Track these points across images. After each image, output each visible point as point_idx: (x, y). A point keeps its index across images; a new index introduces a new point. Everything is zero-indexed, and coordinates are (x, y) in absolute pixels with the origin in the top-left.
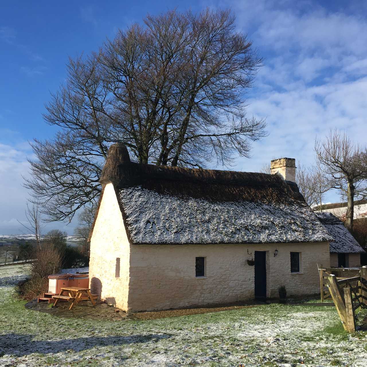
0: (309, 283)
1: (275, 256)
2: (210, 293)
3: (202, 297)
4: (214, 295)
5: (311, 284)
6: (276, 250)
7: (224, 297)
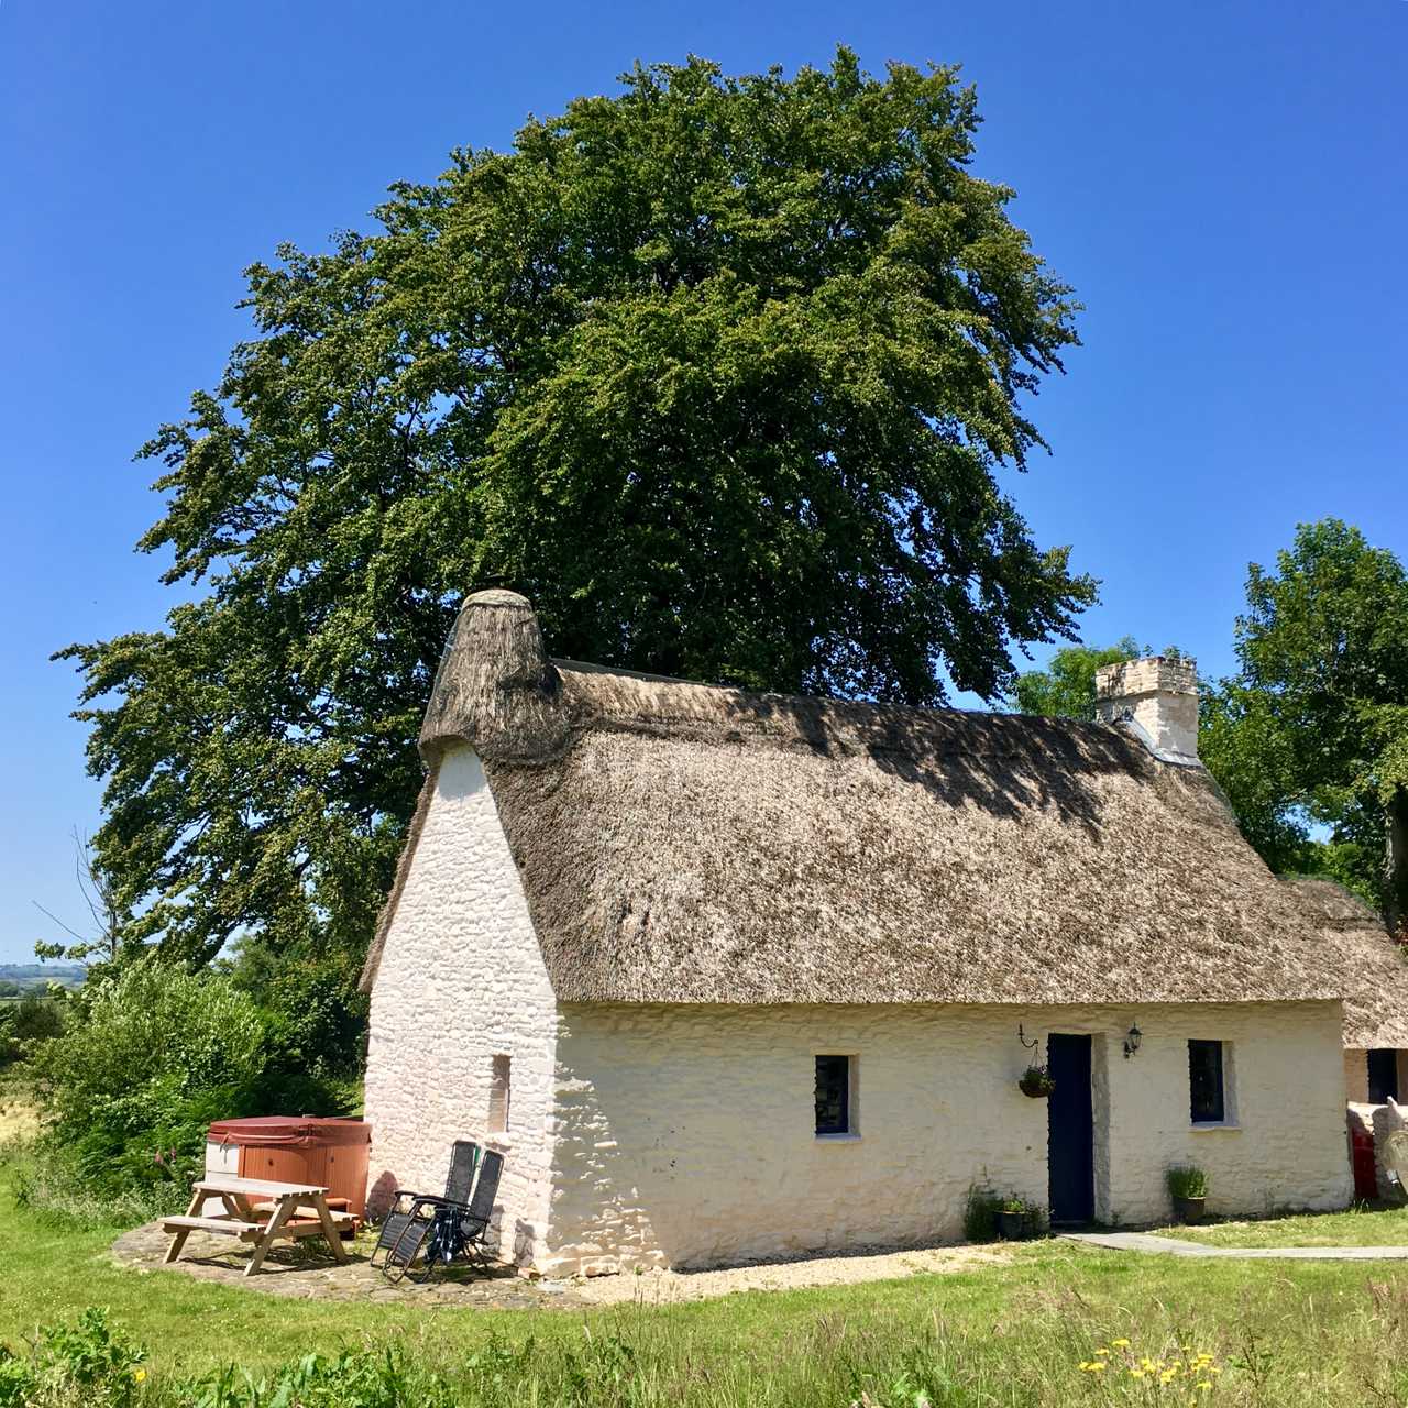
0: (1260, 1167)
1: (1127, 1056)
2: (873, 1202)
3: (842, 1221)
4: (888, 1212)
5: (1271, 1171)
6: (1134, 1032)
7: (927, 1220)
